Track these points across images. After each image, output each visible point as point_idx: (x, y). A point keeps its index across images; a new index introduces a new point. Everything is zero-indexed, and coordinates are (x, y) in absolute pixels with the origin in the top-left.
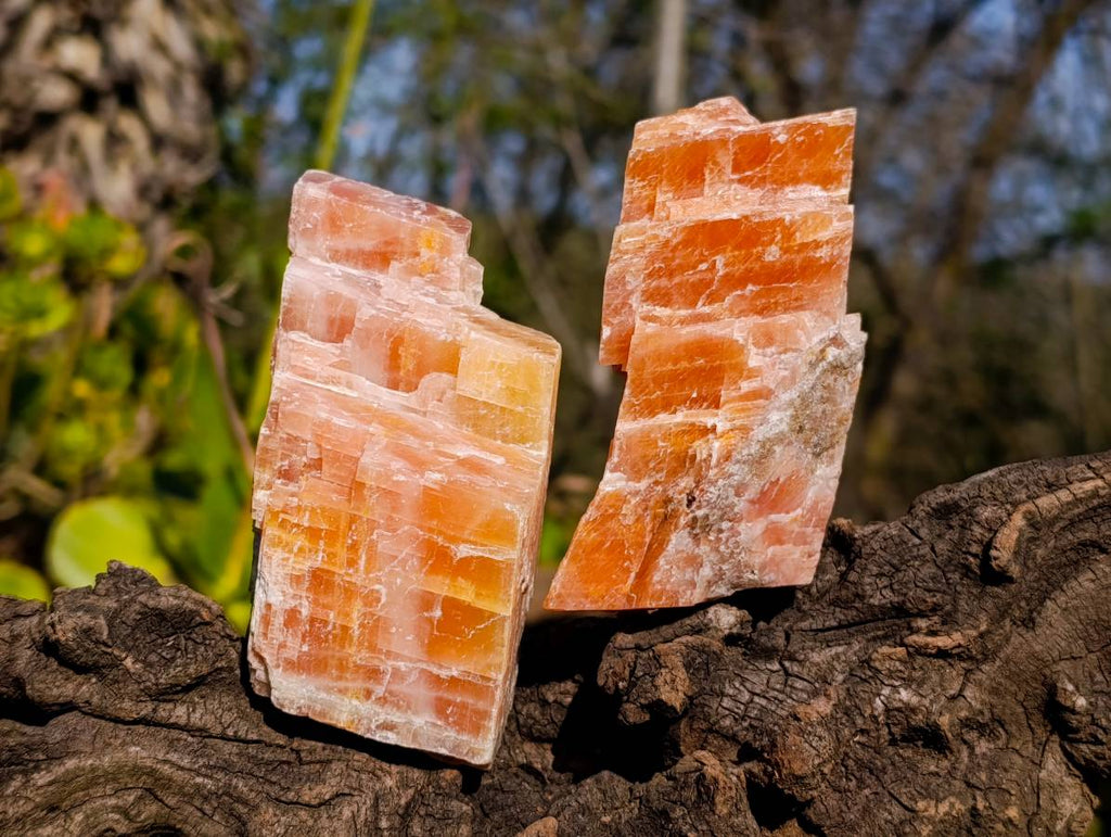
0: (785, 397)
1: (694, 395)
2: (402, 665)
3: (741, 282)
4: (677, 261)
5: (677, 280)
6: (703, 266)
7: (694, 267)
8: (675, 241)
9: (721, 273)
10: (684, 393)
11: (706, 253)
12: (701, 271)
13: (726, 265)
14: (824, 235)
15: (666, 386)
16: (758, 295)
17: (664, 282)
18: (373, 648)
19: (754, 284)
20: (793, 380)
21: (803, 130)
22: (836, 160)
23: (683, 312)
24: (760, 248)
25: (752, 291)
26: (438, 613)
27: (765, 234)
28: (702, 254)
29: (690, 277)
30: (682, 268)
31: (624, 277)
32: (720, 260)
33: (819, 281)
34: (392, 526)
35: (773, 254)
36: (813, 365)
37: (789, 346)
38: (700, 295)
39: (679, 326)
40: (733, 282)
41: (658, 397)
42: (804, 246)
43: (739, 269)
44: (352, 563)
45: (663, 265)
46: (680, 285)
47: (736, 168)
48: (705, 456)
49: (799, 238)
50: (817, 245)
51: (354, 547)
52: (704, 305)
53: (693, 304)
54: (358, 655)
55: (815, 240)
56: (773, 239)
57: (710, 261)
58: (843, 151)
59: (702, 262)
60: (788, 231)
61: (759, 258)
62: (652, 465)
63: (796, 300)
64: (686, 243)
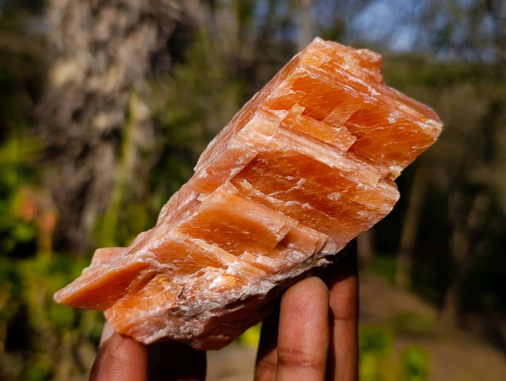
1: (229, 244)
3: (304, 199)
4: (278, 166)
5: (269, 175)
6: (290, 178)
7: (284, 175)
8: (285, 155)
9: (297, 188)
10: (224, 239)
11: (298, 173)
12: (287, 179)
13: (303, 185)
14: (371, 206)
15: (216, 230)
16: (308, 211)
19: (310, 205)
21: (407, 124)
22: (410, 151)
23: (258, 193)
24: (330, 190)
25: (307, 208)
27: (339, 185)
28: (295, 171)
29: (279, 178)
30: (277, 171)
31: (239, 156)
32: (302, 181)
33: (347, 226)
35: (335, 197)
37: (303, 249)
38: (276, 190)
39: (249, 198)
40: (300, 196)
41: (207, 232)
42: (356, 204)
43: (310, 192)
45: (267, 163)
46: (268, 178)
48: (208, 278)
49: (356, 198)
50: (363, 208)
52: (274, 196)
53: (267, 192)
55: (364, 205)
56: (343, 190)
57: (296, 178)
58: (417, 150)
59: (291, 175)
60: (354, 189)
61: (326, 194)
62: (175, 261)
63: (327, 227)
64: (291, 160)
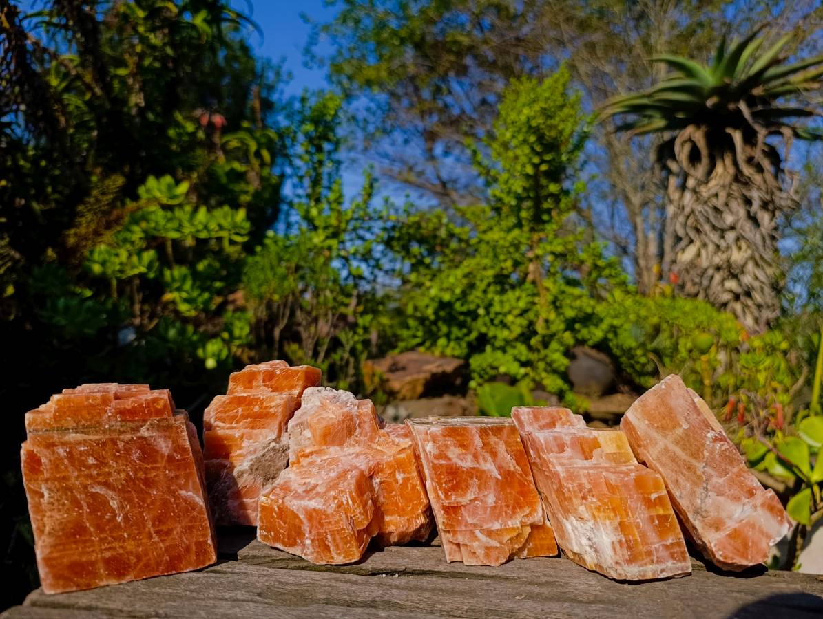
0: (250, 457)
2: (657, 546)
3: (247, 417)
5: (227, 414)
8: (227, 402)
9: (240, 413)
13: (242, 411)
14: (273, 404)
16: (251, 422)
17: (223, 415)
18: (647, 544)
19: (250, 418)
20: (255, 451)
23: (228, 426)
24: (252, 407)
25: (249, 420)
26: (657, 522)
27: (254, 402)
28: (235, 407)
29: (232, 414)
30: (229, 411)
32: (240, 409)
33: (270, 420)
34: (631, 497)
35: (256, 409)
36: (264, 448)
37: (256, 440)
38: (234, 420)
40: (244, 417)
42: (266, 407)
43: (246, 413)
44: (628, 515)
45: (223, 409)
46: (229, 416)
47: (264, 381)
49: (265, 404)
51: (625, 510)
52: (234, 424)
53: (232, 423)
54: (643, 549)
55: (270, 405)
56: (257, 404)
60: (262, 401)
61: (252, 409)
64: (230, 403)
